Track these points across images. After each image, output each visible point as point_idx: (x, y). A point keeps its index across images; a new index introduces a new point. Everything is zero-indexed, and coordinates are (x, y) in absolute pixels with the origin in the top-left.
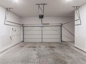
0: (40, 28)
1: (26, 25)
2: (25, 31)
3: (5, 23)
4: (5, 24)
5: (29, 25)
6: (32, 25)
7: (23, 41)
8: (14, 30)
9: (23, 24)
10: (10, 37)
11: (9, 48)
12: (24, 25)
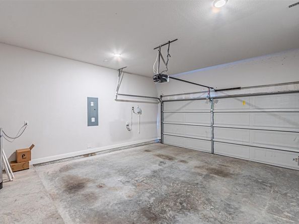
0: (206, 106)
1: (168, 98)
2: (165, 115)
3: (118, 99)
4: (116, 100)
5: (176, 98)
6: (184, 97)
7: (161, 141)
8: (136, 112)
9: (161, 96)
10: (128, 125)
11: (125, 148)
12: (163, 99)
